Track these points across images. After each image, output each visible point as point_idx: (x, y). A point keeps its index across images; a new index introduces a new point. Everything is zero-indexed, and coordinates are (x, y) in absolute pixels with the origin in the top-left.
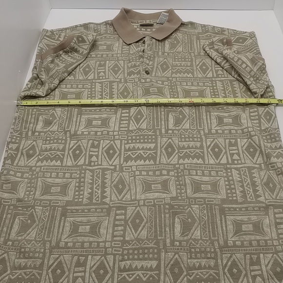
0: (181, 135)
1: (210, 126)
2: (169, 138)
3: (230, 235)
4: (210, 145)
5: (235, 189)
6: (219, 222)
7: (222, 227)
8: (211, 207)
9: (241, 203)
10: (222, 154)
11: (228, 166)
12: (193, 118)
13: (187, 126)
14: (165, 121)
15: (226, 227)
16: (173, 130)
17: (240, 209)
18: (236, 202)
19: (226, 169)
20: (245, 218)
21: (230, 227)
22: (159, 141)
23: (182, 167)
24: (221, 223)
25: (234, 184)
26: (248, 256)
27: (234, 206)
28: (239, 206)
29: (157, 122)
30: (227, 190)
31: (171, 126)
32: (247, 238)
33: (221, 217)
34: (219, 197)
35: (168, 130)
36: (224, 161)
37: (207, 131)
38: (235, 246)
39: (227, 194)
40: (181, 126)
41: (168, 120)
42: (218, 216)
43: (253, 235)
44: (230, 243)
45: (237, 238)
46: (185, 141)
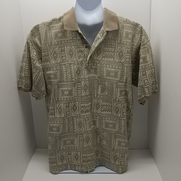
0: (104, 98)
1: (116, 97)
2: (98, 100)
3: (116, 146)
4: (115, 106)
5: (121, 128)
6: (113, 141)
7: (114, 143)
8: (111, 134)
9: (122, 135)
10: (119, 113)
11: (121, 118)
12: (109, 90)
13: (106, 94)
14: (97, 89)
15: (115, 143)
16: (100, 95)
17: (122, 137)
18: (121, 134)
19: (120, 119)
20: (123, 141)
21: (117, 143)
22: (93, 101)
23: (102, 115)
24: (114, 141)
25: (121, 127)
26: (121, 155)
27: (120, 135)
28: (122, 136)
29: (93, 90)
30: (119, 128)
31: (99, 93)
32: (122, 148)
33: (114, 139)
34: (115, 130)
35: (98, 95)
36: (119, 116)
37: (114, 99)
38: (117, 150)
39: (118, 129)
40: (104, 93)
41: (98, 89)
42: (113, 138)
43: (124, 147)
44: (116, 149)
45: (118, 148)
46: (105, 102)
